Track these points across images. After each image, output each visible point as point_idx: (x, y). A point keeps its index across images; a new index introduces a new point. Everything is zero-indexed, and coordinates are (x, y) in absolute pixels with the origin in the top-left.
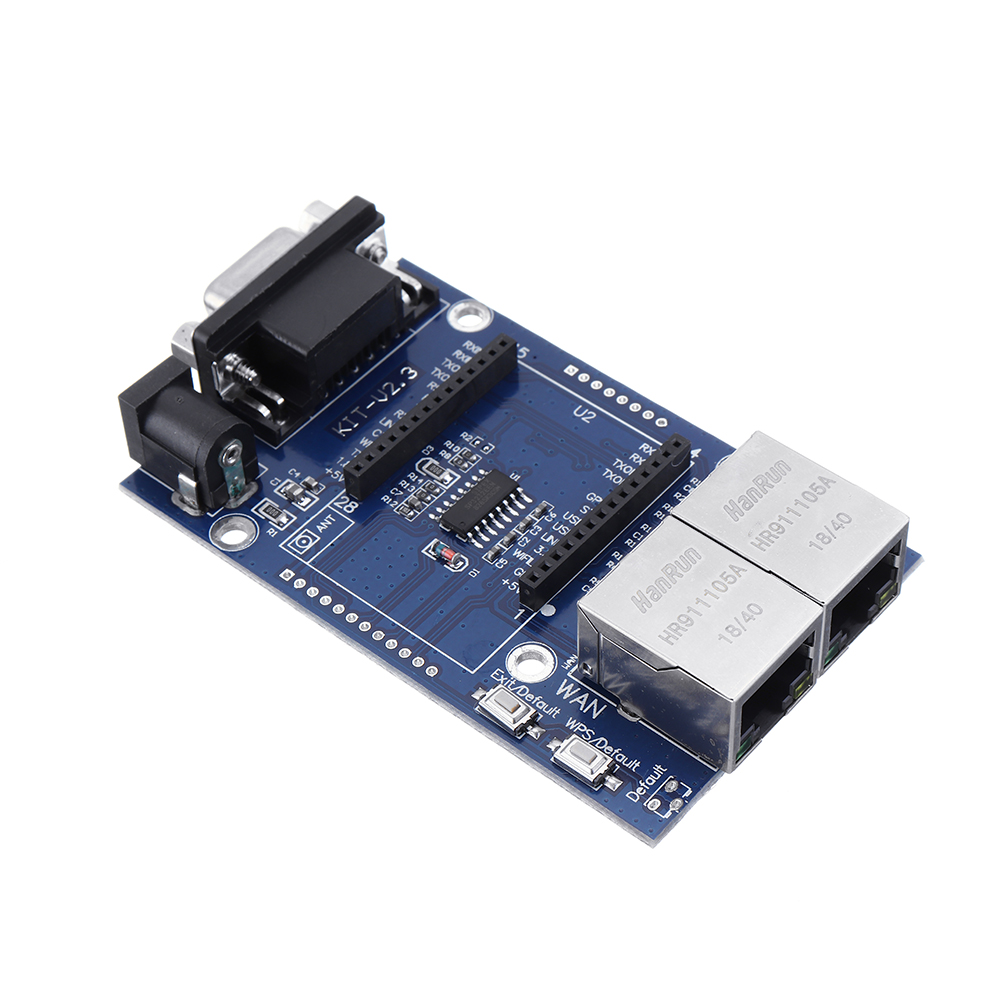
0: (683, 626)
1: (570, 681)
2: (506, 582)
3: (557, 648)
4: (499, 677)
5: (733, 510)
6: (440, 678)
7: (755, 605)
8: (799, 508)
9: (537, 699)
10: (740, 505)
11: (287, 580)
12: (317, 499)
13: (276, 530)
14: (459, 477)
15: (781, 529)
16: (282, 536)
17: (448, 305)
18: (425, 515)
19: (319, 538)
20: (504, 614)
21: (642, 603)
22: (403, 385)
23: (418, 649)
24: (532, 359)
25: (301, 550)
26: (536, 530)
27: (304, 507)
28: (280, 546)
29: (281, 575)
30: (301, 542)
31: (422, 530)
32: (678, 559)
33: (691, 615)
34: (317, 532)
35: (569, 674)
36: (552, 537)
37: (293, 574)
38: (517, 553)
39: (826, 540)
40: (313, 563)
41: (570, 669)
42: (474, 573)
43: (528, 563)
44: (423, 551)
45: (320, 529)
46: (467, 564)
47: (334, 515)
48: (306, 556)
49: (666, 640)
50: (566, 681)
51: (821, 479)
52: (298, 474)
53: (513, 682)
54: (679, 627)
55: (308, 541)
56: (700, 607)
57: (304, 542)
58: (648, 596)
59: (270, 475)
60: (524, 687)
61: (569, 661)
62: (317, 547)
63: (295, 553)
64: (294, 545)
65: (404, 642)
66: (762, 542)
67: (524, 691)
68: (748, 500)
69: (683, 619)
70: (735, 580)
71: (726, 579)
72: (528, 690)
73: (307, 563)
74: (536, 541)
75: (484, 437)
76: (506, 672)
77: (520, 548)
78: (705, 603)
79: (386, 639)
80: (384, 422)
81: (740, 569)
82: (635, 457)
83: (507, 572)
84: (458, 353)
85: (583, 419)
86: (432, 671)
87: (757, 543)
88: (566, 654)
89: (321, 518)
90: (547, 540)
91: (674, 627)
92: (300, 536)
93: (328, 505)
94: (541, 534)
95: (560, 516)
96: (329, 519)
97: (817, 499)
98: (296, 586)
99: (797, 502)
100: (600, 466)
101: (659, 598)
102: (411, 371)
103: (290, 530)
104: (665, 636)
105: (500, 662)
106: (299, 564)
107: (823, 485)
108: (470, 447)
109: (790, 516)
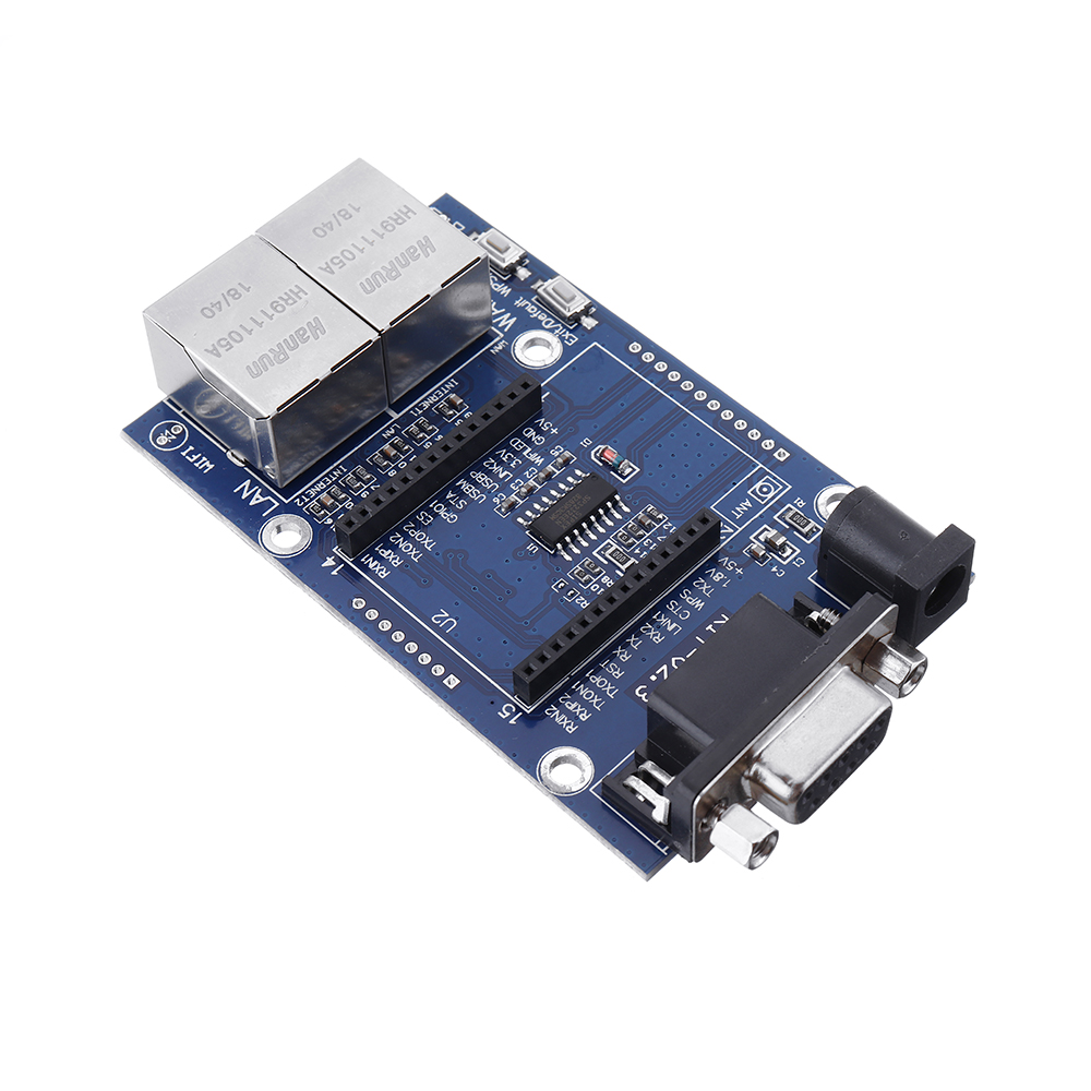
0: (391, 222)
1: (502, 329)
2: (554, 431)
3: (510, 361)
4: (570, 337)
5: (317, 328)
6: (627, 340)
7: (318, 236)
8: (250, 325)
9: (535, 315)
10: (309, 333)
11: (781, 450)
12: (751, 538)
13: (795, 505)
14: (594, 553)
15: (274, 306)
16: (789, 498)
17: (591, 790)
18: (635, 510)
19: (749, 492)
20: (559, 398)
21: (426, 245)
22: (653, 678)
23: (648, 369)
24: (496, 701)
25: (768, 480)
26: (516, 485)
27: (766, 529)
28: (790, 487)
29: (788, 455)
30: (769, 490)
31: (639, 494)
32: (383, 285)
33: (381, 231)
34: (751, 500)
35: (502, 335)
36: (501, 476)
37: (776, 455)
38: (539, 461)
39: (233, 292)
40: (754, 466)
41: (500, 341)
42: (586, 442)
43: (530, 449)
44: (638, 470)
45: (748, 503)
46: (593, 452)
47: (733, 518)
48: (761, 474)
49: (409, 210)
50: (506, 330)
51: (219, 355)
52: (774, 569)
53: (557, 331)
54: (395, 220)
55: (760, 490)
56: (372, 236)
57: (765, 490)
58: (419, 251)
59: (805, 570)
60: (547, 327)
61: (500, 348)
62: (751, 483)
63: (774, 478)
64: (776, 487)
65: (662, 377)
66: (296, 294)
67: (547, 323)
68: (299, 338)
69: (389, 228)
70: (332, 260)
71: (341, 261)
72: (543, 324)
73: (761, 465)
74: (519, 473)
75: (562, 601)
76: (563, 342)
77: (536, 466)
78: (366, 240)
79: (680, 382)
80: (676, 628)
81: (325, 270)
82: (397, 563)
83: (552, 441)
84: (584, 717)
85: (447, 615)
86: (635, 347)
87: (301, 294)
88: (502, 355)
89: (747, 515)
90: (506, 473)
91: (400, 221)
92: (770, 496)
93: (740, 529)
94: (512, 480)
95: (489, 499)
96: (739, 513)
97: (230, 334)
98: (772, 442)
99: (250, 332)
100: (437, 554)
101: (409, 249)
102: (643, 696)
103: (781, 504)
104: (409, 214)
105: (568, 352)
106: (770, 465)
107: (218, 348)
108: (580, 589)
109: (261, 318)
